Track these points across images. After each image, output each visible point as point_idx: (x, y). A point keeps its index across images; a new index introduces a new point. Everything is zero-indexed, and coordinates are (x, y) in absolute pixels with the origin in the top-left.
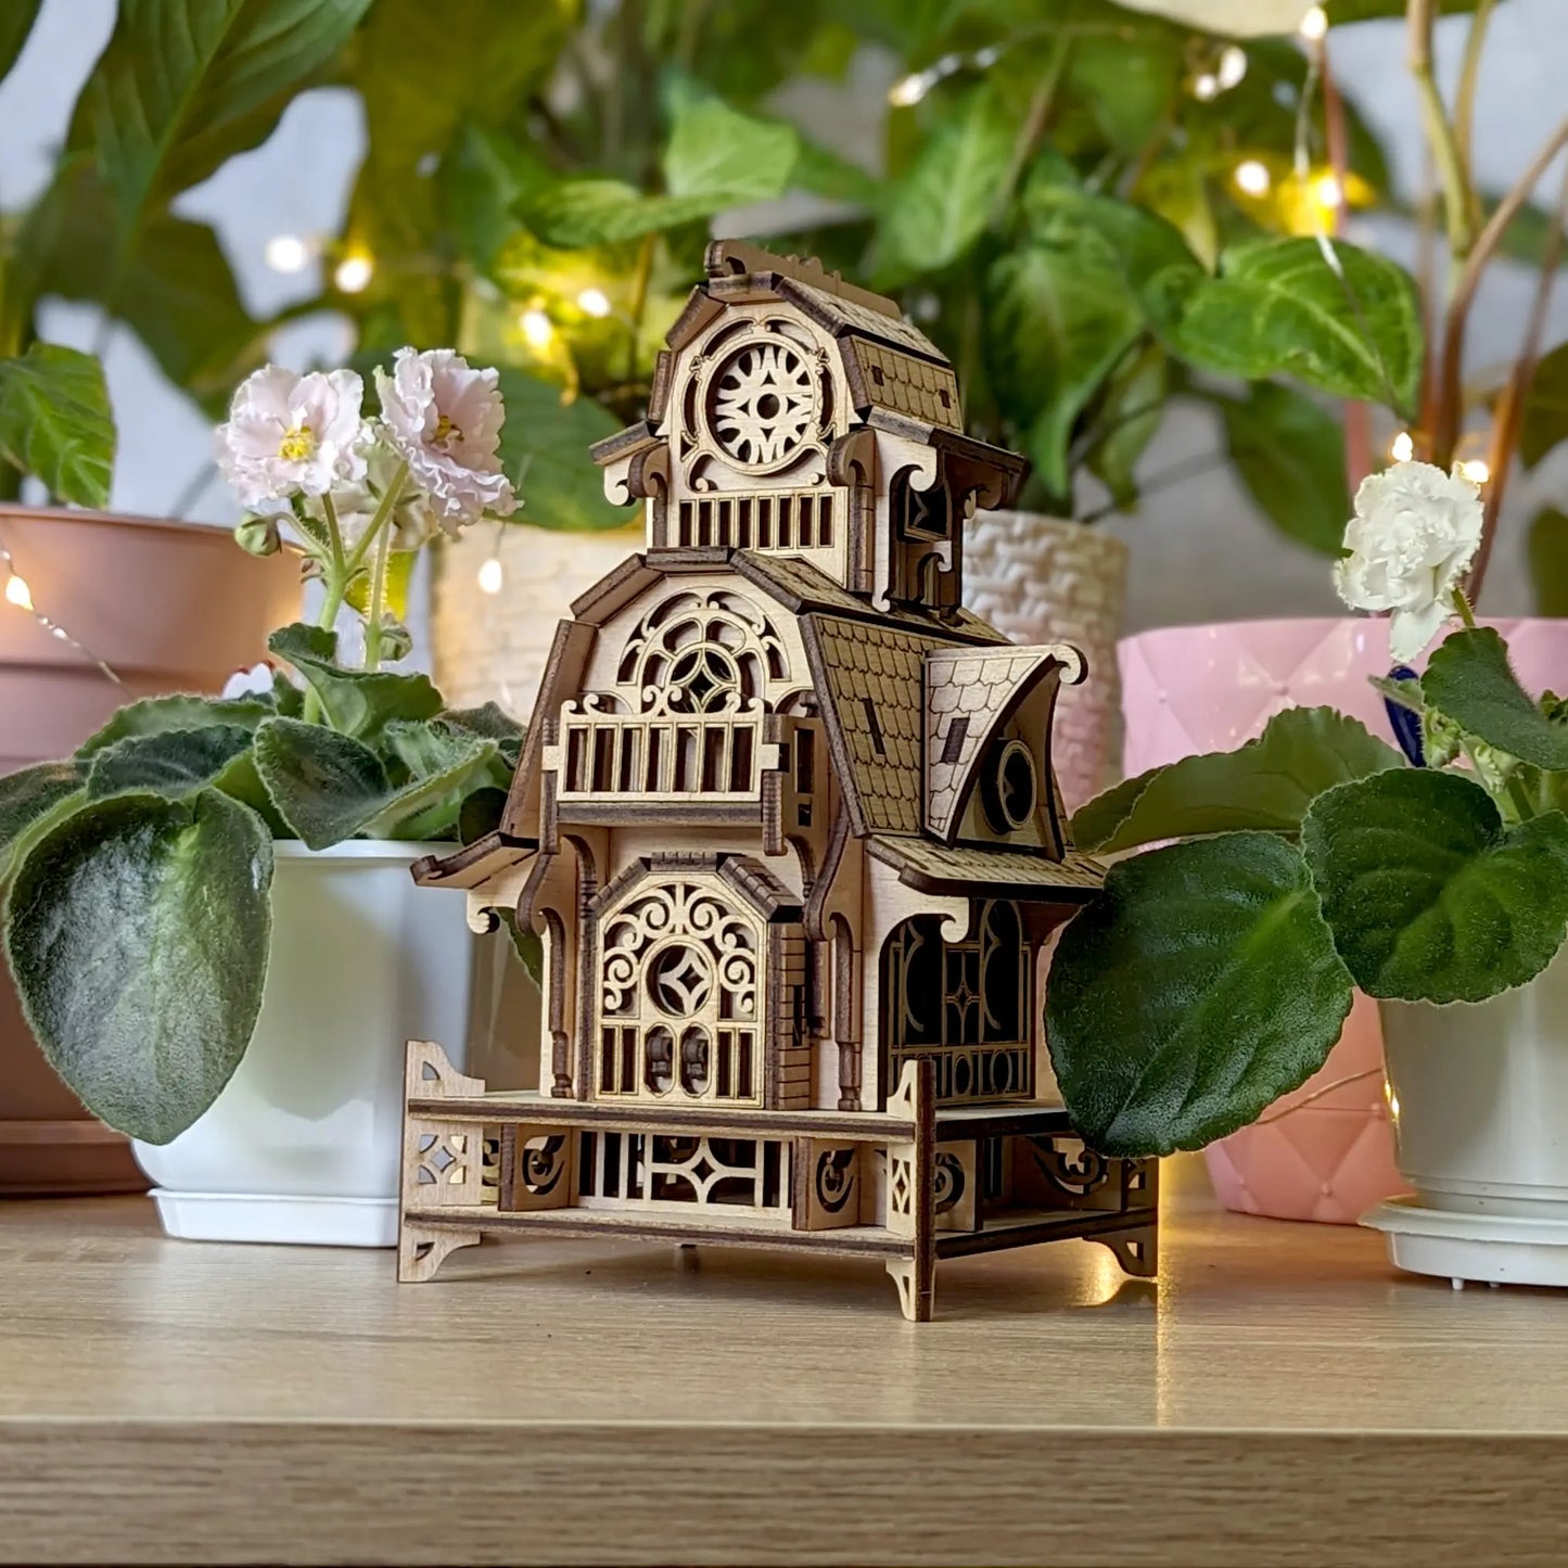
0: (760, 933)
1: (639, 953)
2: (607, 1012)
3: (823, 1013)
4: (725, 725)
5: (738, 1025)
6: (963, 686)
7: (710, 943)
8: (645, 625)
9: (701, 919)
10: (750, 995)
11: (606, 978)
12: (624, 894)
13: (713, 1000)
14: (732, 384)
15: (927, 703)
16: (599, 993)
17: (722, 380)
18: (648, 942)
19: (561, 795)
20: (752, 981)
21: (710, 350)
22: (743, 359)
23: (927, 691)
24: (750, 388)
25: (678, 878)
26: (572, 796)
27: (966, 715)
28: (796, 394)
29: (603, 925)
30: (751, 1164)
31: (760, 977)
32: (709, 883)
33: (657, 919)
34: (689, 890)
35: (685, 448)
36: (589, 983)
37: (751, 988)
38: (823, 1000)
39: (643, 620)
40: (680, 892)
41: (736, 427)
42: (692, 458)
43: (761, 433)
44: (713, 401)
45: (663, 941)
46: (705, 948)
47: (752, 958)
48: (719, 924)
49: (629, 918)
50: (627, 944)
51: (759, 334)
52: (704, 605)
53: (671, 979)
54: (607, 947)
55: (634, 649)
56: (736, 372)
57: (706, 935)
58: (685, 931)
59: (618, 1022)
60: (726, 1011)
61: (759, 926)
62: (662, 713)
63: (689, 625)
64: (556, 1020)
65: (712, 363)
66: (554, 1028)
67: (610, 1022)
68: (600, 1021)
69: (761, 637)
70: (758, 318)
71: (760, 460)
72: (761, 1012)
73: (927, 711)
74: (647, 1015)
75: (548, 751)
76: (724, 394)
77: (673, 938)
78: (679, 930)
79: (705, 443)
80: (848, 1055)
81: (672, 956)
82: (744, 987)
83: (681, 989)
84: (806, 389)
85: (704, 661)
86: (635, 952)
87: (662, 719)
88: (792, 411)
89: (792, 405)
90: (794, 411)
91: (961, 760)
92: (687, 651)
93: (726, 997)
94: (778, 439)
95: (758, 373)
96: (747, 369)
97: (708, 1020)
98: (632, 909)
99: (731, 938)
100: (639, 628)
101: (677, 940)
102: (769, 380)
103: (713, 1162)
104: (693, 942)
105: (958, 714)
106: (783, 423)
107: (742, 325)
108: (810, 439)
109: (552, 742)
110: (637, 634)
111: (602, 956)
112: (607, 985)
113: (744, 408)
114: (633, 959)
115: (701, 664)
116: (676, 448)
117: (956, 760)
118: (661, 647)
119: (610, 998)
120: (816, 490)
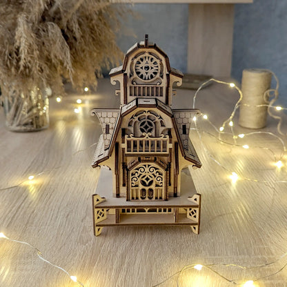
1: (139, 177)
25: (147, 164)
32: (153, 164)
34: (149, 166)
45: (144, 174)
82: (160, 181)
98: (138, 169)
111: (131, 177)
115: (146, 123)
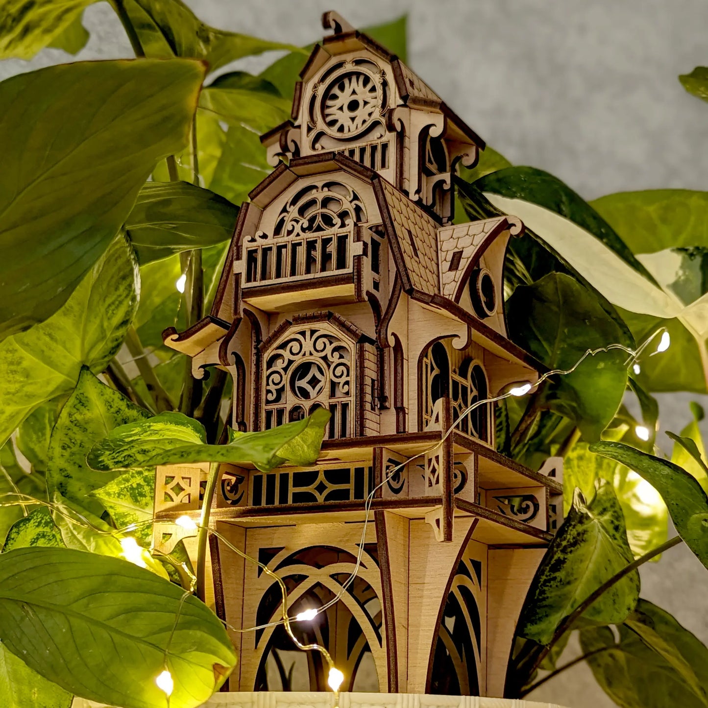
0: (352, 349)
2: (268, 402)
3: (387, 394)
4: (333, 236)
5: (340, 400)
6: (459, 238)
7: (325, 358)
8: (288, 205)
9: (319, 346)
10: (347, 383)
11: (268, 384)
12: (277, 339)
13: (327, 390)
14: (335, 97)
15: (439, 248)
16: (264, 392)
17: (329, 95)
18: (290, 362)
19: (244, 285)
20: (348, 375)
21: (323, 79)
22: (340, 83)
23: (439, 243)
24: (344, 98)
26: (250, 285)
27: (461, 250)
28: (368, 97)
29: (266, 356)
30: (348, 482)
31: (353, 373)
33: (296, 349)
35: (309, 129)
36: (258, 390)
37: (348, 379)
38: (387, 387)
39: (287, 203)
40: (308, 334)
41: (336, 119)
42: (313, 134)
43: (350, 120)
44: (324, 107)
46: (322, 361)
47: (348, 364)
48: (329, 348)
49: (280, 351)
50: (279, 365)
51: (349, 68)
52: (320, 190)
53: (303, 383)
54: (268, 369)
55: (283, 218)
56: (336, 90)
57: (323, 354)
58: (311, 354)
59: (274, 407)
60: (333, 394)
61: (352, 345)
62: (298, 235)
63: (313, 202)
64: (240, 416)
65: (324, 86)
66: (239, 420)
67: (270, 407)
68: (264, 407)
69: (351, 202)
70: (348, 60)
71: (349, 131)
72: (353, 391)
73: (439, 252)
74: (290, 400)
75: (236, 263)
76: (329, 103)
77: (304, 359)
78: (308, 354)
79: (321, 125)
80: (401, 415)
81: (305, 368)
83: (309, 388)
84: (373, 94)
85: (320, 219)
86: (283, 369)
87: (298, 238)
88: (366, 107)
89: (366, 103)
90: (368, 106)
91: (459, 268)
92: (311, 215)
93: (334, 385)
94: (359, 121)
95: (348, 90)
96: (342, 88)
97: (324, 399)
99: (336, 354)
100: (285, 207)
101: (308, 359)
102: (354, 92)
103: (326, 483)
104: (316, 358)
105: (456, 250)
106: (361, 113)
107: (340, 65)
108: (376, 116)
109: (239, 258)
110: (284, 210)
112: (268, 388)
113: (341, 109)
114: (282, 372)
116: (304, 129)
117: (457, 269)
118: (297, 215)
119: (270, 395)
120: (379, 141)
